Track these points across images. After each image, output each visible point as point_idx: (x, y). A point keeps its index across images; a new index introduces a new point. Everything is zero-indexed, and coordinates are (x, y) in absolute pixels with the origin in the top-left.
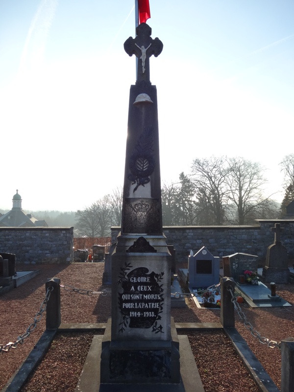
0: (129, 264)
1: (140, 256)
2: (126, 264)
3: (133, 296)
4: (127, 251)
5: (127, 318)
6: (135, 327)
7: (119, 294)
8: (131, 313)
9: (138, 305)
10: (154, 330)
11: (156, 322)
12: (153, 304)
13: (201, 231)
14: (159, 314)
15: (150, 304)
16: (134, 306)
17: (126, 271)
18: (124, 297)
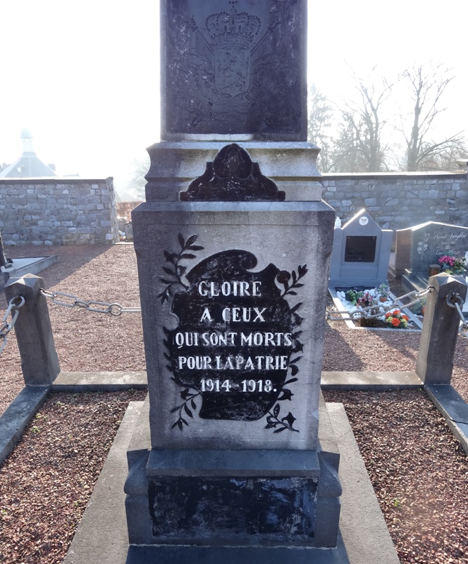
0: (193, 239)
1: (227, 213)
2: (181, 239)
3: (208, 337)
4: (185, 197)
5: (194, 396)
6: (217, 418)
7: (165, 330)
8: (203, 382)
9: (224, 361)
10: (270, 425)
11: (278, 406)
12: (269, 359)
13: (352, 182)
14: (287, 387)
15: (260, 358)
16: (214, 364)
17: (183, 262)
18: (181, 339)
